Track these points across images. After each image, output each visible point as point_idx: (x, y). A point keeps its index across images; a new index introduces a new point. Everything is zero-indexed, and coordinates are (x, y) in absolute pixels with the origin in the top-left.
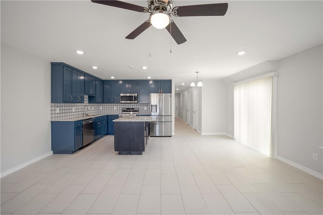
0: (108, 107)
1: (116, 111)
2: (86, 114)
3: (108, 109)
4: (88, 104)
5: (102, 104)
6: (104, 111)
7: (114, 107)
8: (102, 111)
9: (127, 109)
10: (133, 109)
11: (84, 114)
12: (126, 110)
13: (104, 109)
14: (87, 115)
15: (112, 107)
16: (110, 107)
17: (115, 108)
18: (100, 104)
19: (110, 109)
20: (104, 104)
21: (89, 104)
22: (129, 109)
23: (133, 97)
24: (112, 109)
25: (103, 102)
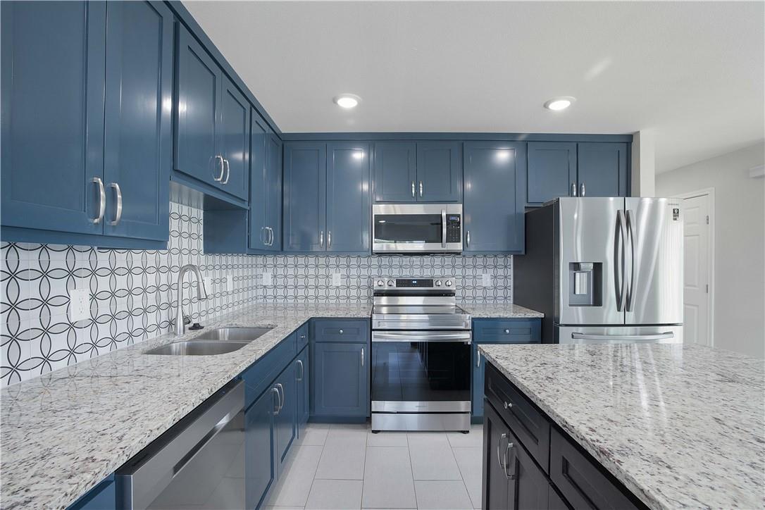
0: (301, 271)
1: (343, 293)
2: (187, 320)
3: (301, 282)
4: (202, 259)
5: (270, 260)
6: (280, 292)
7: (332, 271)
8: (270, 292)
9: (400, 282)
10: (428, 282)
11: (171, 323)
12: (394, 287)
13: (280, 282)
14: (196, 327)
15: (322, 271)
16: (312, 271)
17: (337, 279)
18: (260, 260)
19: (312, 282)
20: (280, 260)
21: (210, 257)
22: (408, 283)
23: (444, 223)
24: (322, 282)
25: (281, 249)
